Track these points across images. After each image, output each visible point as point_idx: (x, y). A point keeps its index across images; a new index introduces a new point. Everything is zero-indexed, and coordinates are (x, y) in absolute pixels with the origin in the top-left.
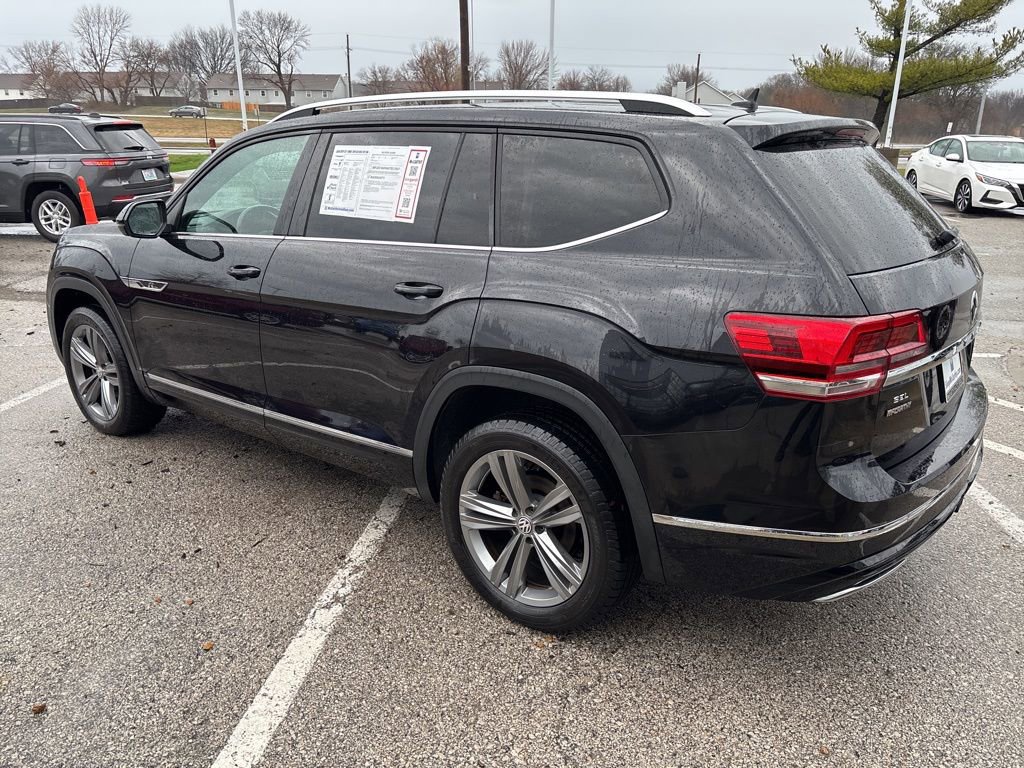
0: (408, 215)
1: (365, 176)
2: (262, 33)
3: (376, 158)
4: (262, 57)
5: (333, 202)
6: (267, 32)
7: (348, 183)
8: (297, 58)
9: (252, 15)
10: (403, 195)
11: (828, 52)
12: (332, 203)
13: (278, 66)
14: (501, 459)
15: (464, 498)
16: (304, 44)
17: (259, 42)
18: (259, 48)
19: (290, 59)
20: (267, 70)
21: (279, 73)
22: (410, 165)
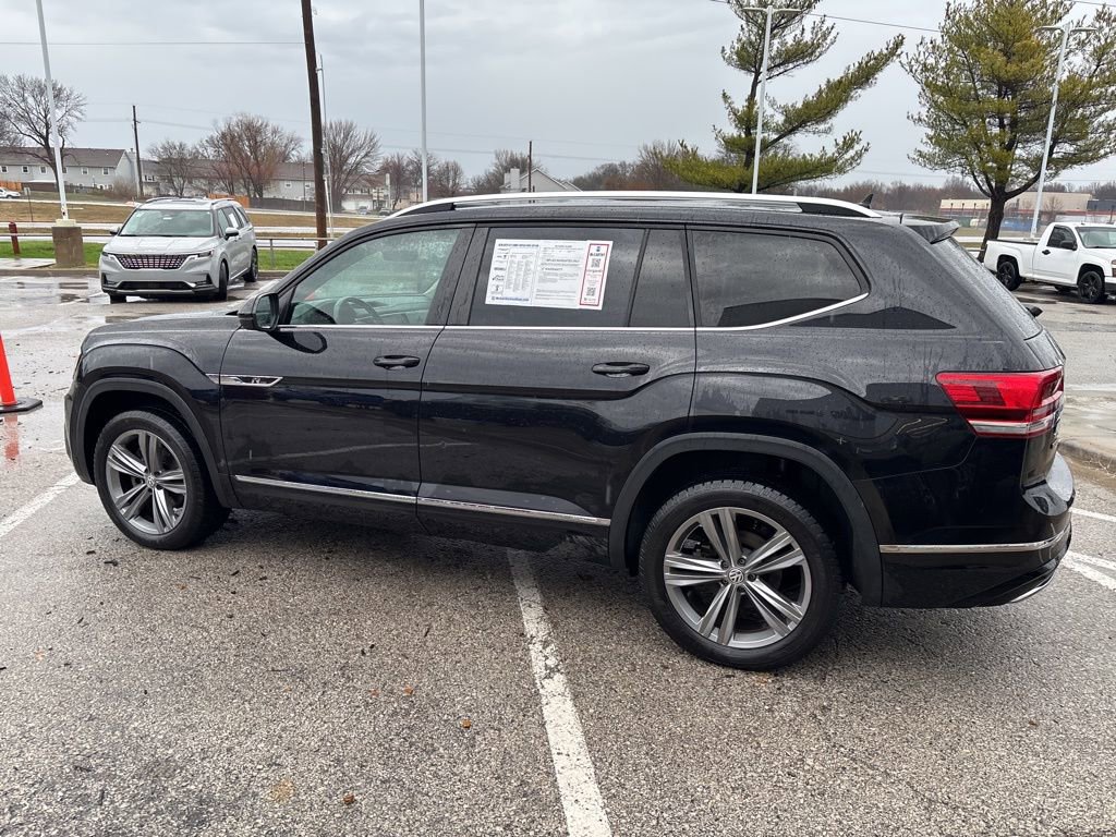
0: (596, 302)
1: (539, 268)
2: (24, 100)
3: (549, 251)
4: (24, 128)
5: (501, 293)
6: (31, 100)
7: (518, 275)
8: (69, 129)
9: (11, 80)
10: (587, 285)
11: (686, 147)
12: (499, 292)
13: (46, 139)
14: (716, 518)
15: (669, 558)
16: (78, 114)
17: (20, 111)
18: (20, 118)
19: (61, 131)
20: (30, 143)
21: (47, 146)
22: (591, 258)
